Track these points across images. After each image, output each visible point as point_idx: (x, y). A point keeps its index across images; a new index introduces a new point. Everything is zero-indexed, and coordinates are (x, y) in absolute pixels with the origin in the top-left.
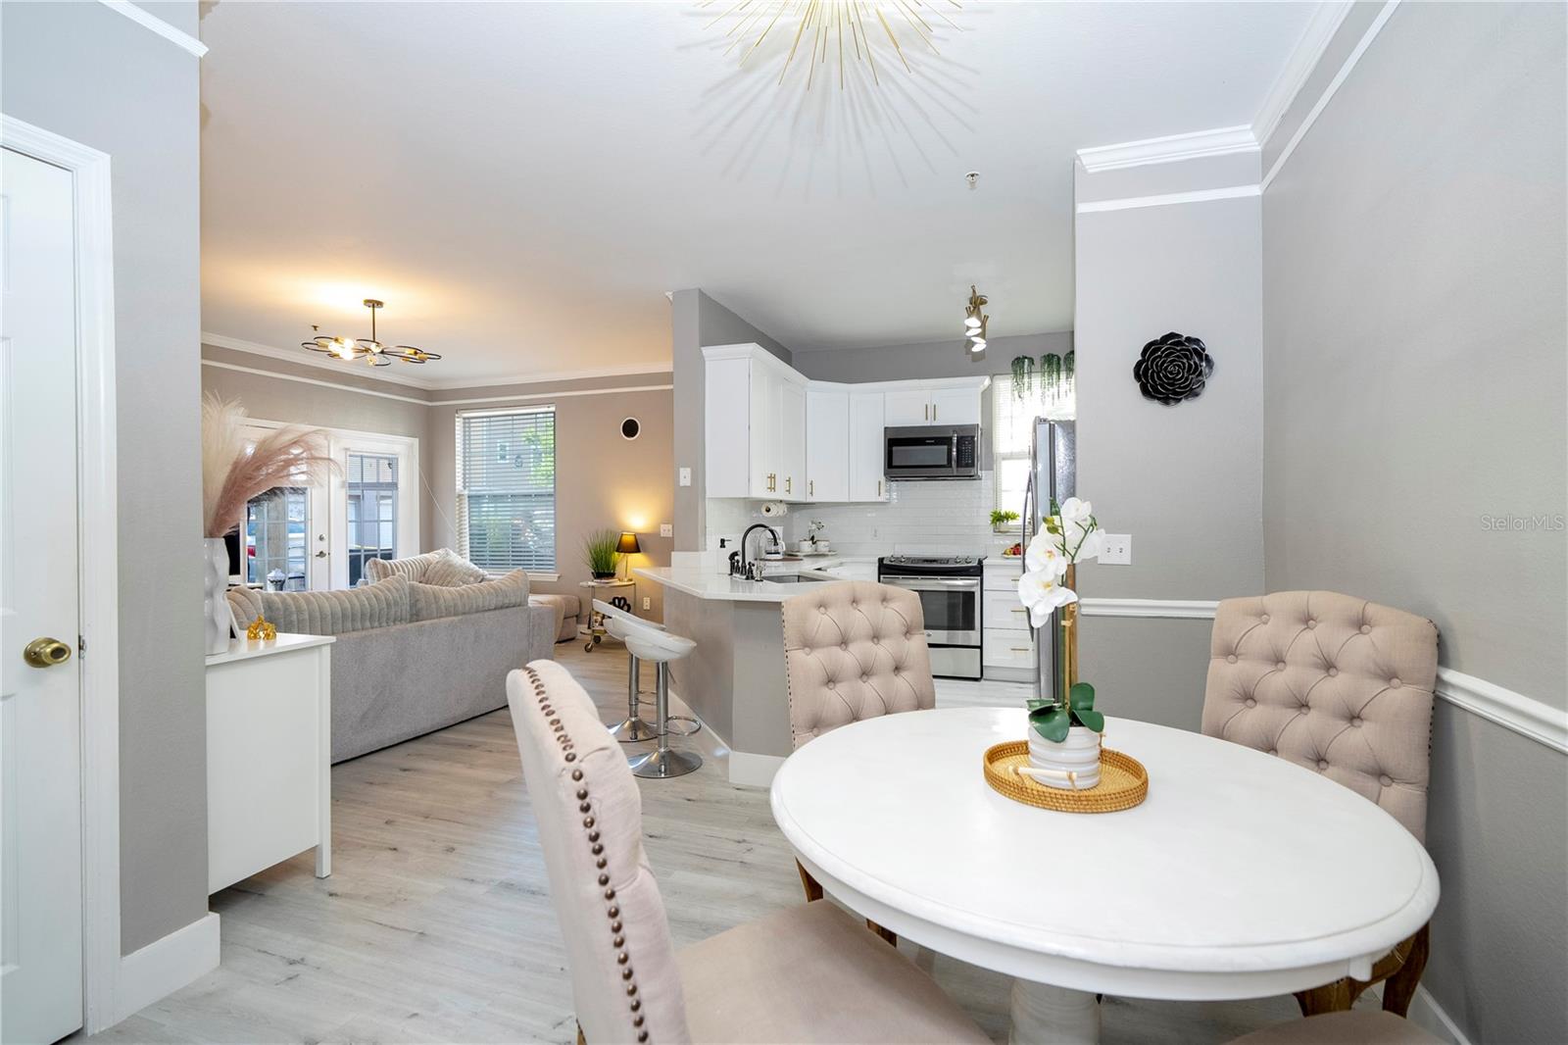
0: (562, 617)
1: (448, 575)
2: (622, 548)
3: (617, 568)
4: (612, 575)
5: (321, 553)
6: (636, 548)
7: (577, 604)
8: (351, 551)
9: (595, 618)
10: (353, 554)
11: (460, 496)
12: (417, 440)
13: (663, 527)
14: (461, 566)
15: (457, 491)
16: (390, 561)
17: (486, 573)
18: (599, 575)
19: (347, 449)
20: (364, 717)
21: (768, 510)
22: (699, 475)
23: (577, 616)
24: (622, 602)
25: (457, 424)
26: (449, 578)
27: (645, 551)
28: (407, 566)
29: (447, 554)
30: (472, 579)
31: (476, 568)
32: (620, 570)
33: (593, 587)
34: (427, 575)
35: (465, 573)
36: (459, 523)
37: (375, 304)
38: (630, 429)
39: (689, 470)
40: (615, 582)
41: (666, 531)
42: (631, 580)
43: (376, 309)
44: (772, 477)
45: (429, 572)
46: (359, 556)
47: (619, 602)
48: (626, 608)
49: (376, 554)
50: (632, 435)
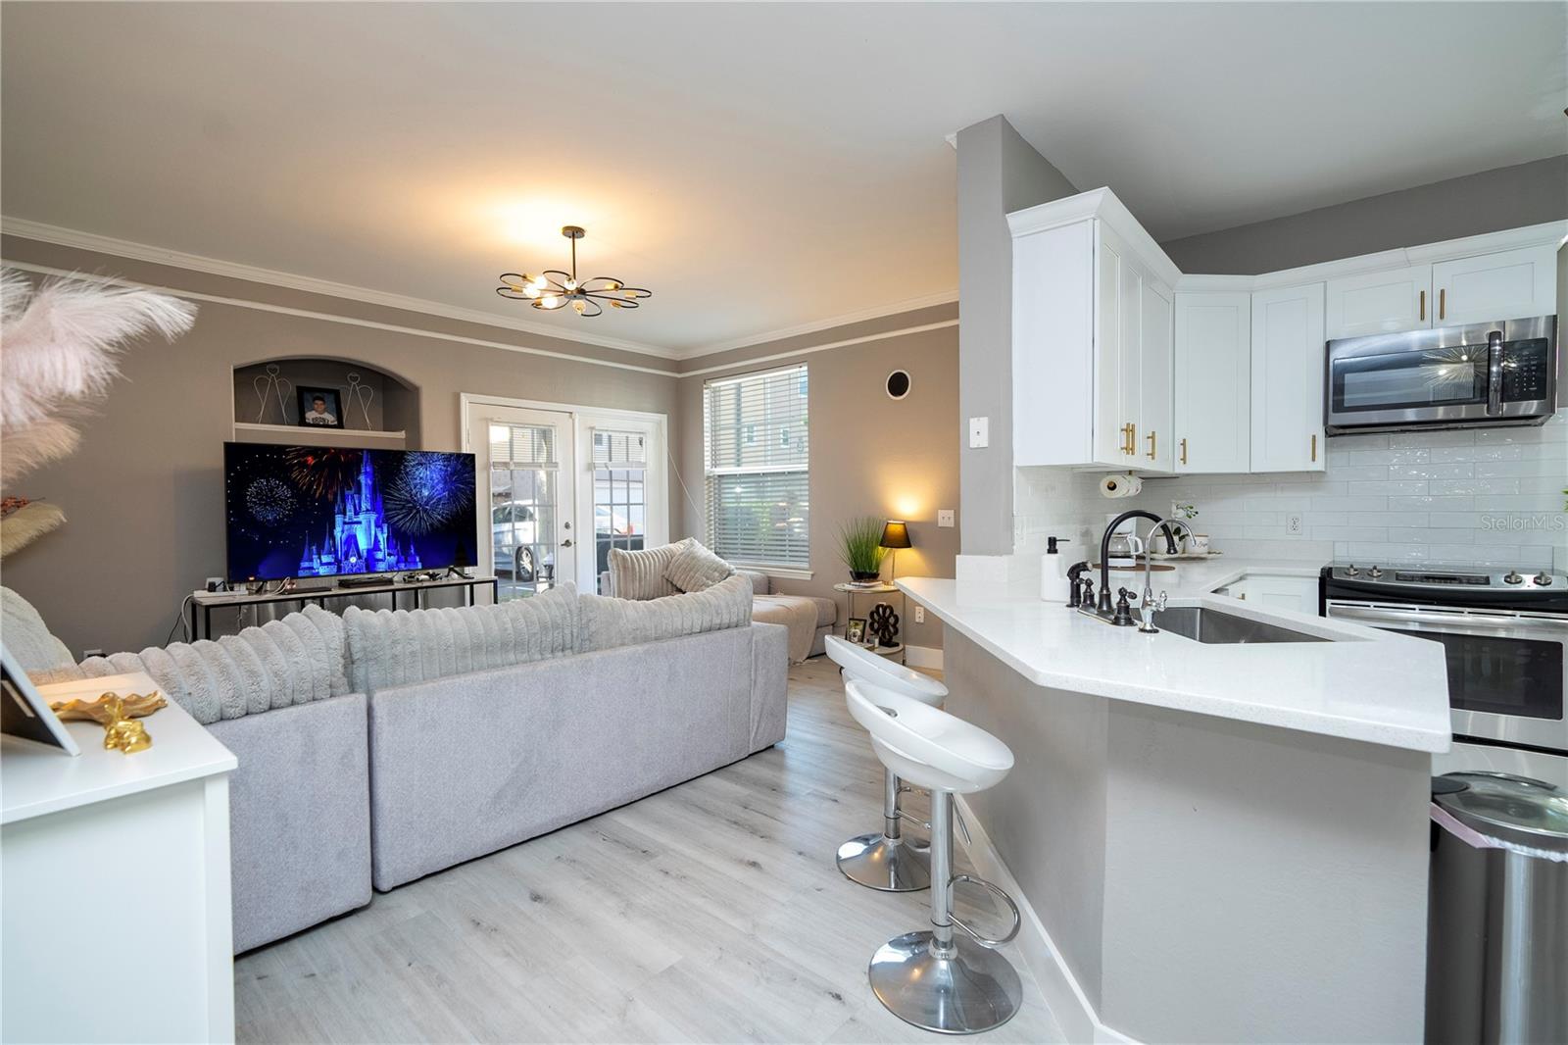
0: (814, 627)
1: (691, 570)
2: (888, 541)
3: (881, 568)
4: (874, 576)
5: (567, 541)
6: (905, 541)
7: (832, 610)
8: (598, 536)
9: (853, 630)
10: (601, 540)
11: (707, 475)
12: (666, 416)
13: (941, 513)
14: (705, 559)
15: (705, 472)
16: (637, 552)
18: (858, 577)
19: (592, 428)
21: (1112, 487)
22: (1002, 430)
23: (833, 625)
24: (888, 611)
25: (705, 396)
26: (692, 573)
27: (920, 547)
28: (648, 558)
29: (692, 545)
30: (717, 574)
31: (718, 559)
32: (885, 570)
33: (849, 592)
34: (669, 569)
35: (709, 568)
36: (706, 507)
37: (574, 232)
38: (898, 384)
39: (985, 420)
40: (880, 587)
41: (945, 519)
42: (899, 584)
43: (576, 240)
44: (1129, 430)
45: (671, 565)
46: (608, 543)
47: (884, 612)
48: (892, 620)
49: (626, 542)
50: (901, 394)
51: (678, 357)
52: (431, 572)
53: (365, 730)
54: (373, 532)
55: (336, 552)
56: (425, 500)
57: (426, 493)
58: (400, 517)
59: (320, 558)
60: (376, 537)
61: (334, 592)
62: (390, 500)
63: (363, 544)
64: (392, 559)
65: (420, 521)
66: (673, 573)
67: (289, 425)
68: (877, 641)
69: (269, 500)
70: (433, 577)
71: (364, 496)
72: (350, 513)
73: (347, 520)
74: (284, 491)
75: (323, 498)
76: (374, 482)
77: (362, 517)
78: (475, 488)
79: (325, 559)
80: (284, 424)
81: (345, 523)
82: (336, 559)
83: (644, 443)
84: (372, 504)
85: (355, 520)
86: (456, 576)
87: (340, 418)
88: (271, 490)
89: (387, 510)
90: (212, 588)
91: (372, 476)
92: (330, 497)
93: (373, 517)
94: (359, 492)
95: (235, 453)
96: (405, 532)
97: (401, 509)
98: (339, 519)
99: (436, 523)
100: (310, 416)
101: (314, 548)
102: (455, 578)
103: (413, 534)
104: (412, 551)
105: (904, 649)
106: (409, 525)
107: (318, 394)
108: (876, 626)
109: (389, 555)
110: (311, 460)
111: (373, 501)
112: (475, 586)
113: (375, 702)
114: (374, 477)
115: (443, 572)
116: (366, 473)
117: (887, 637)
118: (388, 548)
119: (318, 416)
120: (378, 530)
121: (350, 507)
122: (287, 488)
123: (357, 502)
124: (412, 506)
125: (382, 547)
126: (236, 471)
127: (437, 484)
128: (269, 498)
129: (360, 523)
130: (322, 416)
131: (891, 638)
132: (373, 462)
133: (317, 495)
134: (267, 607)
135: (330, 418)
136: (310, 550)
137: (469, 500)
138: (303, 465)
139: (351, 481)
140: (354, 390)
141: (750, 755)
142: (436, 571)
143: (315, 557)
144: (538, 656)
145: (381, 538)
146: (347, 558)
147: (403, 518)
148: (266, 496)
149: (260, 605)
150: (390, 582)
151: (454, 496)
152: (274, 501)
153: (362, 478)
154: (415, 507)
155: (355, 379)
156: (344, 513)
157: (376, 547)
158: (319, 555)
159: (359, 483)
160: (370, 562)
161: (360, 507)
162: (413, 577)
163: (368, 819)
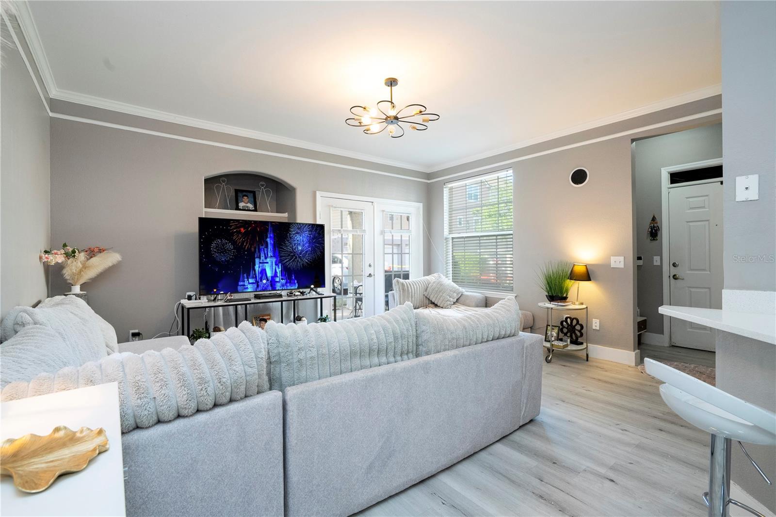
1: (440, 292)
2: (573, 276)
3: (569, 294)
4: (564, 299)
5: (370, 274)
6: (587, 277)
8: (386, 271)
10: (387, 273)
11: (446, 238)
12: (422, 204)
13: (613, 259)
14: (448, 285)
15: (445, 235)
16: (407, 281)
17: (464, 290)
18: (552, 298)
19: (383, 211)
20: (370, 468)
23: (531, 328)
24: (575, 322)
25: (445, 191)
26: (441, 294)
27: (596, 280)
28: (416, 284)
29: (440, 277)
30: (455, 295)
31: (455, 285)
32: (572, 295)
33: (545, 308)
34: (428, 291)
35: (450, 291)
36: (445, 255)
37: (392, 82)
38: (579, 177)
40: (568, 305)
41: (617, 262)
42: (582, 304)
43: (393, 87)
45: (428, 289)
46: (391, 275)
47: (572, 322)
48: (578, 327)
49: (400, 274)
50: (581, 182)
51: (429, 171)
52: (301, 290)
53: (282, 421)
54: (274, 268)
55: (256, 277)
56: (299, 251)
57: (300, 248)
58: (287, 260)
59: (248, 280)
60: (275, 270)
61: (253, 301)
62: (283, 251)
63: (269, 274)
64: (284, 281)
65: (297, 263)
66: (430, 293)
67: (231, 209)
68: (569, 340)
69: (223, 251)
70: (302, 293)
71: (269, 249)
72: (263, 258)
73: (261, 261)
74: (230, 246)
75: (249, 250)
76: (274, 242)
77: (268, 260)
78: (324, 246)
79: (251, 281)
80: (228, 209)
81: (260, 263)
82: (256, 280)
83: (410, 220)
84: (274, 254)
85: (265, 261)
86: (314, 293)
87: (255, 206)
88: (223, 245)
89: (281, 257)
90: (190, 298)
91: (273, 239)
92: (253, 249)
93: (274, 260)
94: (267, 247)
95: (205, 224)
96: (290, 268)
97: (288, 256)
98: (257, 260)
99: (305, 263)
100: (241, 205)
101: (245, 275)
102: (313, 294)
103: (294, 269)
104: (293, 278)
105: (587, 348)
106: (291, 264)
107: (244, 193)
108: (565, 330)
109: (282, 279)
110: (243, 230)
111: (274, 252)
112: (323, 299)
113: (288, 398)
114: (275, 239)
115: (307, 290)
116: (270, 237)
117: (574, 338)
118: (282, 276)
119: (245, 205)
120: (277, 266)
121: (262, 255)
122: (231, 244)
123: (266, 252)
124: (293, 255)
125: (278, 275)
126: (205, 235)
127: (306, 244)
128: (223, 249)
129: (267, 263)
130: (247, 205)
131: (577, 338)
132: (274, 232)
133: (246, 248)
134: (219, 309)
135: (251, 206)
136: (243, 276)
137: (321, 252)
138: (239, 232)
139: (263, 241)
140: (263, 191)
141: (520, 427)
142: (304, 290)
143: (246, 279)
144: (392, 359)
145: (278, 271)
146: (261, 281)
147: (289, 260)
148: (221, 248)
149: (216, 308)
150: (281, 296)
151: (314, 250)
152: (225, 251)
153: (268, 240)
154: (294, 255)
155: (262, 185)
156: (260, 258)
157: (276, 275)
158: (248, 279)
159: (267, 243)
160: (273, 283)
161: (268, 255)
162: (292, 293)
163: (283, 492)
